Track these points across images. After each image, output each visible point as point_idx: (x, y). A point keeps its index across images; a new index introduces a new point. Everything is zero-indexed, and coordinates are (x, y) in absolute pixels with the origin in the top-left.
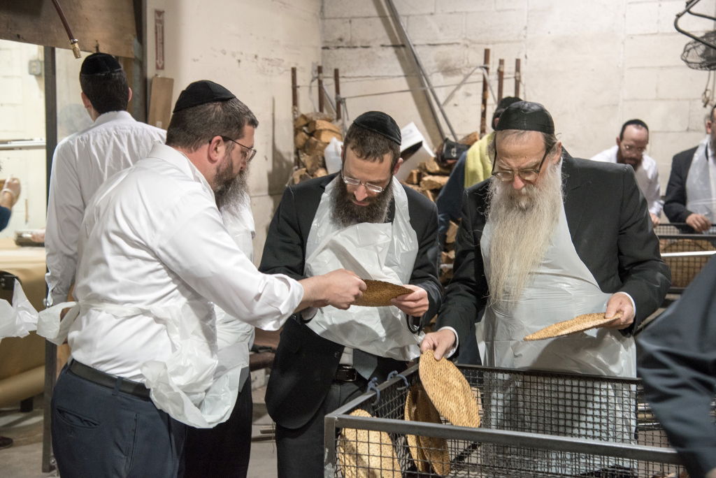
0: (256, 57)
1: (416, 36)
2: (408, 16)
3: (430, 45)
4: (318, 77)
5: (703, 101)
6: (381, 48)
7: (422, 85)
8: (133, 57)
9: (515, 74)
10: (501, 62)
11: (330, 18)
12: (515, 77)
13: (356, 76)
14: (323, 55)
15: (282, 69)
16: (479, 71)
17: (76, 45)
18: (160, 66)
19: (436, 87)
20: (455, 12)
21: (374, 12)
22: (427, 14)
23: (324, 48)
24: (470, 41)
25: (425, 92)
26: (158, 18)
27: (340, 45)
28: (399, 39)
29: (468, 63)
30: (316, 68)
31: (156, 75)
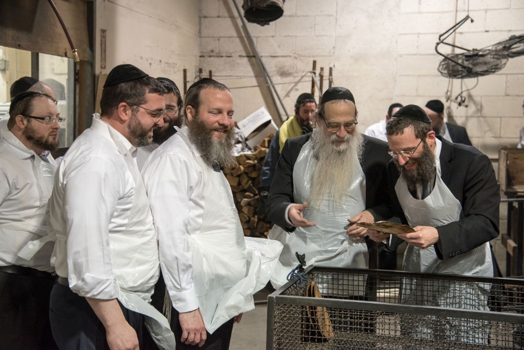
0: (161, 61)
1: (263, 50)
2: (257, 37)
3: (271, 56)
4: (199, 76)
5: (446, 98)
6: (239, 58)
7: (267, 83)
8: (87, 60)
9: (329, 77)
10: (322, 69)
11: (205, 37)
12: (329, 79)
13: (222, 75)
14: (200, 61)
15: (176, 70)
16: (309, 74)
17: (76, 53)
18: (103, 66)
19: (276, 84)
20: (288, 36)
21: (235, 34)
22: (270, 37)
23: (201, 56)
24: (298, 55)
25: (269, 87)
26: (102, 34)
27: (212, 54)
28: (251, 53)
29: (297, 69)
30: (198, 70)
31: (101, 72)
